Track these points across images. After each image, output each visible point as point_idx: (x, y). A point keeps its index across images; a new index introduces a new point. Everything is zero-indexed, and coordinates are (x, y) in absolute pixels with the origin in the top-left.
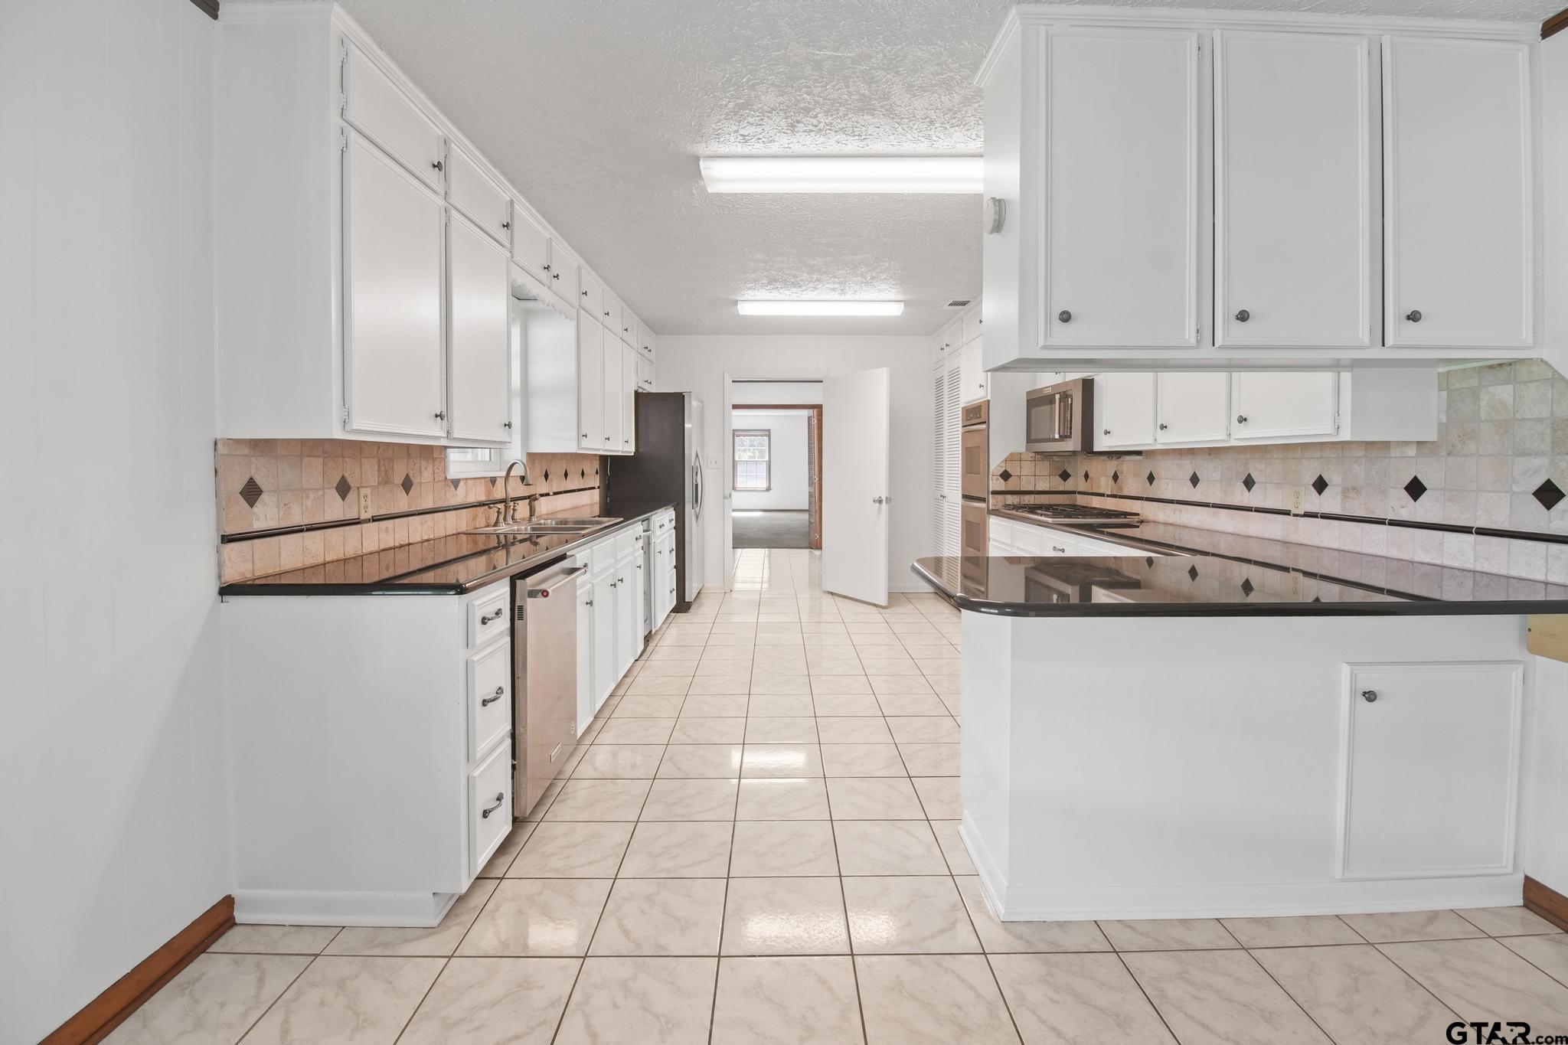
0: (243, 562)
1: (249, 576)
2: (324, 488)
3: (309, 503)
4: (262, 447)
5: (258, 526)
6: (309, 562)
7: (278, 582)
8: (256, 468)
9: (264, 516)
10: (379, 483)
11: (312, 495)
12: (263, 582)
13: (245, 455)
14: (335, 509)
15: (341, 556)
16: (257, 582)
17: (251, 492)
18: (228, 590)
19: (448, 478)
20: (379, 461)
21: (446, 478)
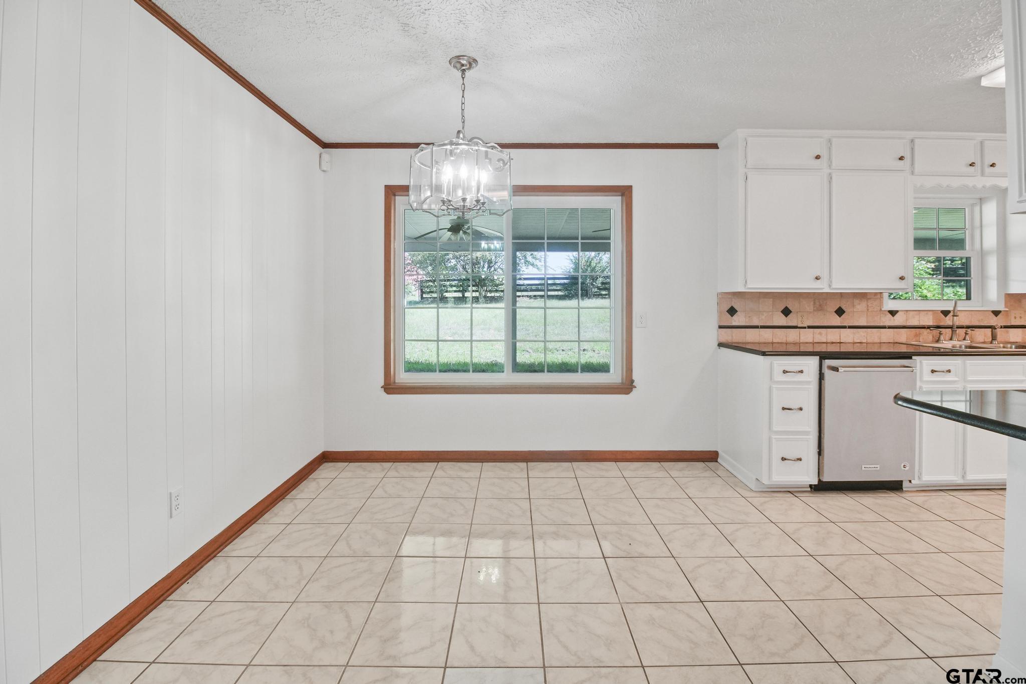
0: (728, 336)
1: (730, 341)
2: (773, 312)
3: (763, 317)
4: (736, 294)
5: (734, 324)
6: (762, 340)
7: (744, 347)
8: (735, 303)
9: (737, 320)
10: (814, 310)
11: (765, 314)
12: (736, 345)
13: (729, 298)
14: (781, 320)
15: (784, 341)
16: (734, 344)
17: (732, 311)
18: (721, 345)
19: (883, 309)
20: (814, 300)
21: (881, 310)
